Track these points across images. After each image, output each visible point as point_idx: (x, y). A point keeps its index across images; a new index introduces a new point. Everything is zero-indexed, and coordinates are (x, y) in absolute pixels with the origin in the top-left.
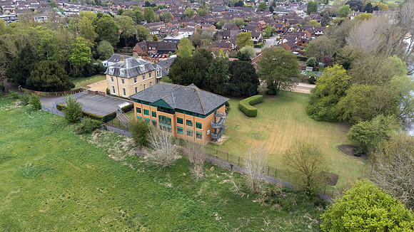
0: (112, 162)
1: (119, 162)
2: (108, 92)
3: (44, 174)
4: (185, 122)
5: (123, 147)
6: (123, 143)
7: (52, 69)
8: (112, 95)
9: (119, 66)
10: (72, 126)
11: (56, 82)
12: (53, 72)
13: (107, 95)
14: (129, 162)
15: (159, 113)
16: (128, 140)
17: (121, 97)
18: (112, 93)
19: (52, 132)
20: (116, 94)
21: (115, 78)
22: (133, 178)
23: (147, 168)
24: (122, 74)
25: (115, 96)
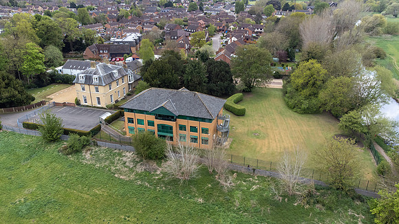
0: (123, 183)
1: (131, 181)
2: (78, 103)
3: (46, 209)
4: (188, 128)
5: (127, 164)
6: (124, 159)
7: (6, 81)
8: (84, 106)
9: (91, 73)
10: (53, 146)
11: (14, 96)
12: (8, 85)
13: (77, 106)
14: (142, 180)
15: (157, 122)
16: (128, 154)
17: (94, 107)
18: (83, 103)
19: (30, 156)
20: (89, 103)
21: (86, 87)
22: (156, 198)
23: (166, 184)
24: (95, 81)
25: (87, 106)
